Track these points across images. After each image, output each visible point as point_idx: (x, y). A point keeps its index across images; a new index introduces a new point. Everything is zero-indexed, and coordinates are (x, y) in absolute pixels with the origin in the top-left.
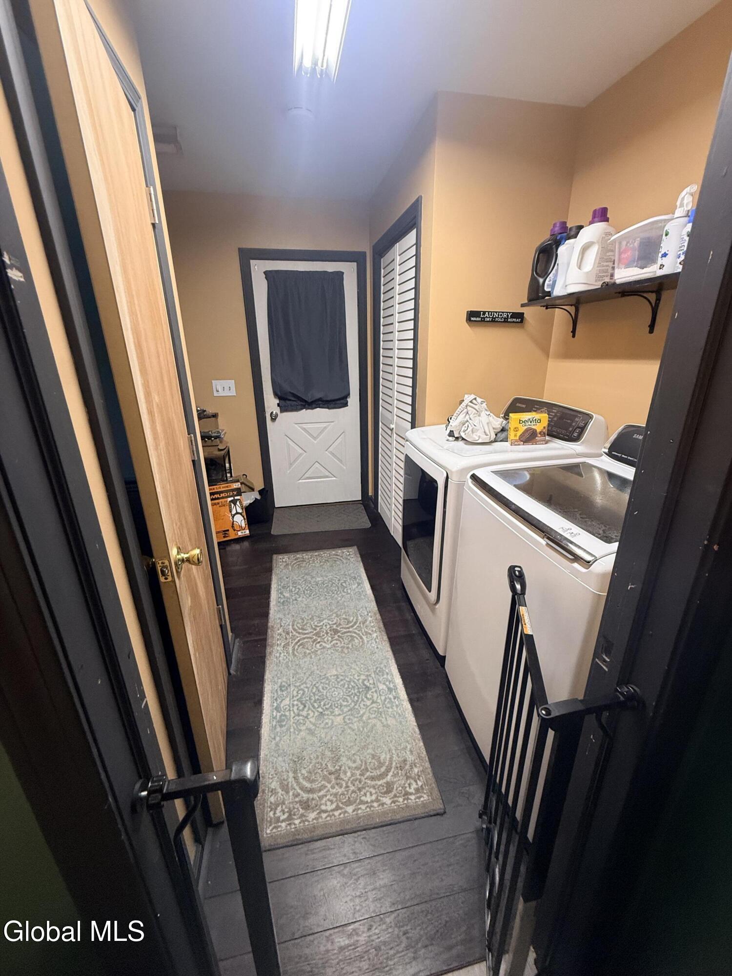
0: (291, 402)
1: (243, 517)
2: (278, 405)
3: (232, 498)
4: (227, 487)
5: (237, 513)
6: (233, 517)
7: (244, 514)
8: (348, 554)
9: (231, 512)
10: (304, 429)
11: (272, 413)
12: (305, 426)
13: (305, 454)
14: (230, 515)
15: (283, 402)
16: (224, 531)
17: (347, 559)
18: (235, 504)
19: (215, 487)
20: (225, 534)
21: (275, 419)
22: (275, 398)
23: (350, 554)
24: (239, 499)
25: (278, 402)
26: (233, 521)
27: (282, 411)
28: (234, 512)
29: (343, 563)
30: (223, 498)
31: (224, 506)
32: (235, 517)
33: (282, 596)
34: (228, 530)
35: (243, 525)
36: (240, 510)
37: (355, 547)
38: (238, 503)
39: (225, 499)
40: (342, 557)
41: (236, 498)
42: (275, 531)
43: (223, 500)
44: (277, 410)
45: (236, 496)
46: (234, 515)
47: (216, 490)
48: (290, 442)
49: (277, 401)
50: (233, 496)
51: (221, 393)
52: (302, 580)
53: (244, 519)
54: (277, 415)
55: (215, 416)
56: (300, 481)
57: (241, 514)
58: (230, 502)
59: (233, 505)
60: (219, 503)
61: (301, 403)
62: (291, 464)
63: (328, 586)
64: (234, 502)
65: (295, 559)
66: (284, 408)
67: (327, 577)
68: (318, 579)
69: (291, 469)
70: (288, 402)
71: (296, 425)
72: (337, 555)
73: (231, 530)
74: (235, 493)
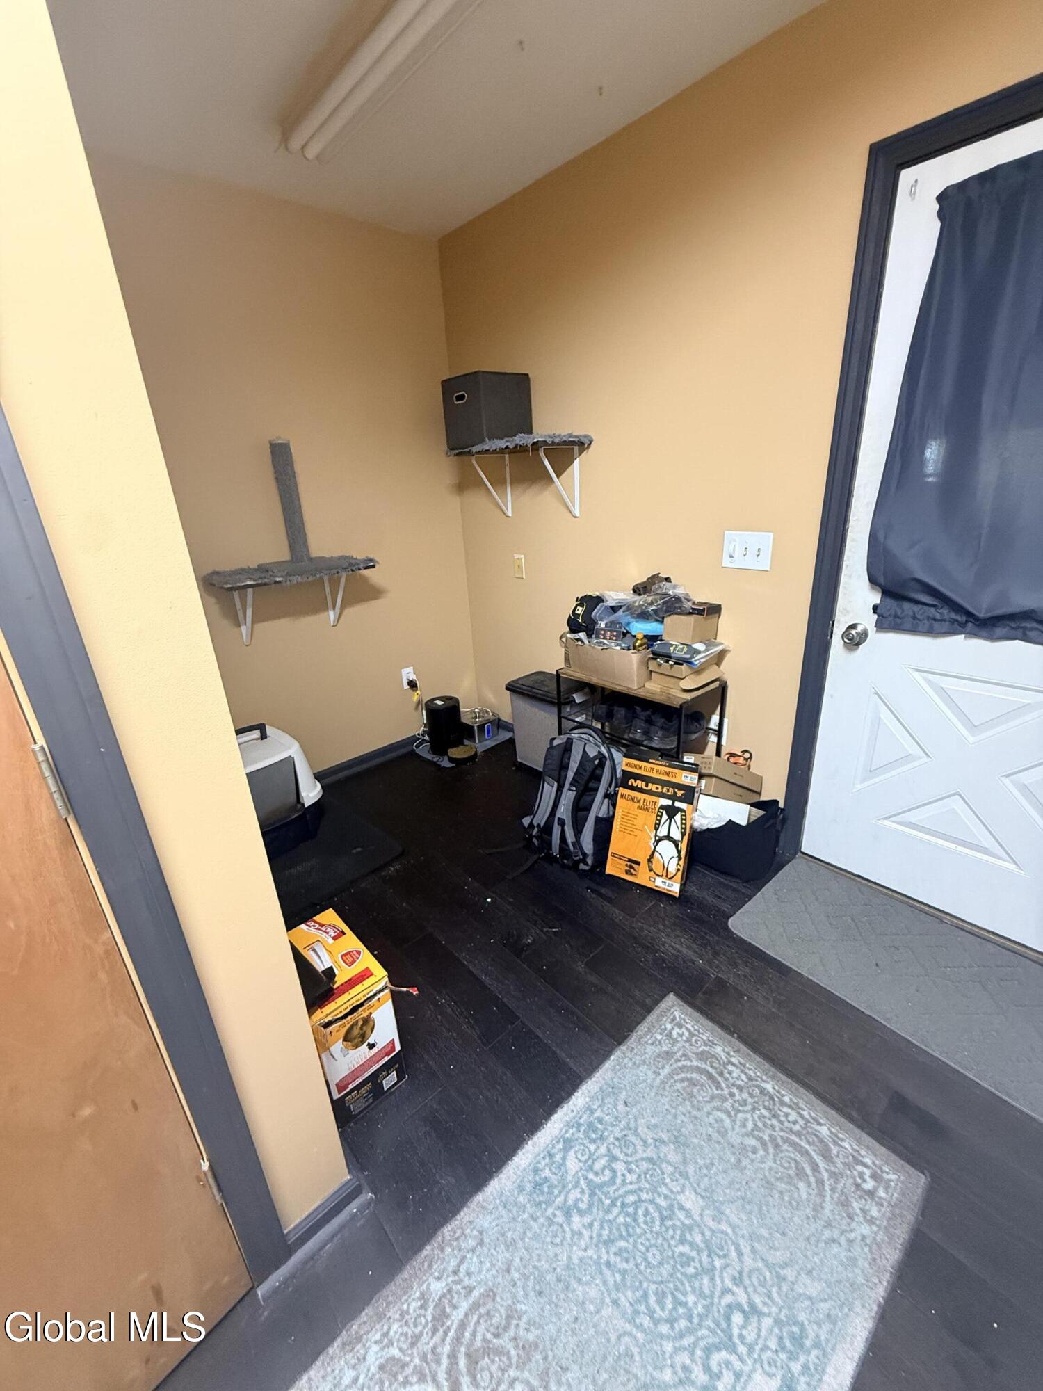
0: (916, 608)
1: (679, 852)
2: (875, 608)
3: (669, 802)
4: (667, 774)
5: (668, 838)
6: (658, 842)
7: (683, 846)
8: (870, 1185)
9: (656, 829)
10: (942, 692)
11: (853, 626)
12: (946, 683)
13: (925, 759)
14: (653, 835)
15: (891, 603)
16: (630, 860)
17: (845, 1204)
18: (671, 817)
19: (643, 764)
20: (631, 867)
21: (858, 645)
22: (873, 588)
23: (871, 1194)
24: (683, 811)
25: (878, 602)
26: (654, 850)
27: (880, 626)
28: (663, 832)
29: (818, 1208)
30: (650, 793)
31: (648, 810)
32: (661, 843)
33: (558, 1158)
34: (638, 863)
35: (672, 869)
36: (675, 834)
37: (922, 1180)
38: (678, 817)
39: (655, 799)
40: (834, 1176)
41: (677, 804)
42: (741, 924)
43: (650, 798)
44: (868, 621)
45: (680, 800)
46: (661, 839)
47: (641, 772)
48: (885, 714)
49: (876, 598)
50: (674, 798)
51: (739, 562)
52: (650, 1153)
53: (680, 858)
54: (864, 636)
55: (715, 610)
56: (886, 822)
57: (676, 843)
58: (662, 807)
59: (665, 817)
60: (639, 801)
61: (953, 616)
62: (871, 772)
63: (688, 1260)
64: (671, 812)
65: (702, 1056)
66: (887, 621)
67: (719, 1216)
68: (690, 1200)
69: (867, 784)
70: (907, 606)
71: (916, 675)
72: (826, 1155)
73: (644, 864)
74: (680, 793)
